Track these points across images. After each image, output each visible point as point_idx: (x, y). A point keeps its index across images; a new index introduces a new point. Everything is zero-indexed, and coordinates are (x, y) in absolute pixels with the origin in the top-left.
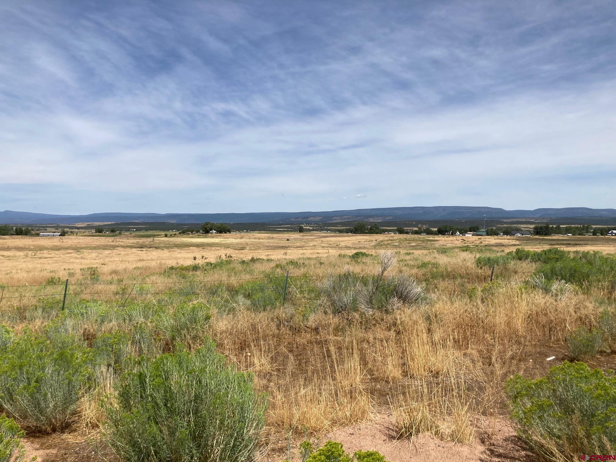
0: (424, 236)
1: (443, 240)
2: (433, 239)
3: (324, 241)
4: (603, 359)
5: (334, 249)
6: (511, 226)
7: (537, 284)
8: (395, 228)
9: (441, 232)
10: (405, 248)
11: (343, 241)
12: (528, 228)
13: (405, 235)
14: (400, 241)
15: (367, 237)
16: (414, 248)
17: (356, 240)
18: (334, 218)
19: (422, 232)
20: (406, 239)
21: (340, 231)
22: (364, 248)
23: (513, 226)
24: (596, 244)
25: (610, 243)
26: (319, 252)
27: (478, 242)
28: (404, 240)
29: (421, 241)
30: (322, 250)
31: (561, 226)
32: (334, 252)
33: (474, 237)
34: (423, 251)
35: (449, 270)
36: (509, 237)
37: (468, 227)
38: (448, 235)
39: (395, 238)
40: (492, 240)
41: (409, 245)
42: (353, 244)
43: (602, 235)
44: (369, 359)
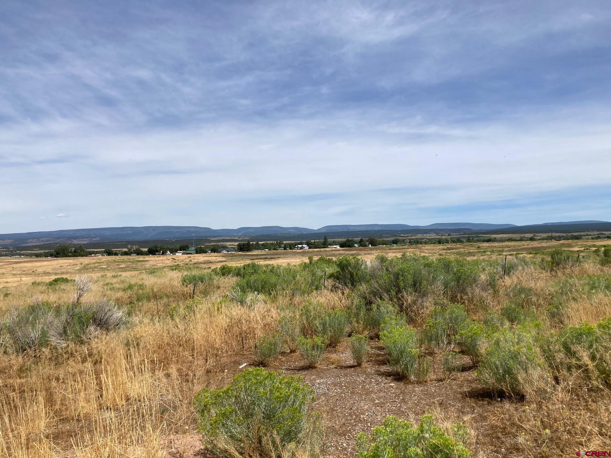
0: (134, 257)
1: (153, 260)
2: (144, 259)
3: (16, 268)
4: (284, 359)
5: (28, 276)
6: (218, 244)
7: (235, 298)
8: (103, 250)
9: (152, 252)
10: (114, 270)
11: (40, 267)
12: (233, 245)
13: (114, 256)
14: (108, 263)
15: (71, 261)
16: (124, 270)
17: (57, 264)
18: (30, 241)
19: (132, 253)
20: (115, 261)
21: (37, 256)
22: (67, 273)
23: (220, 243)
24: (286, 258)
25: (297, 256)
26: (8, 280)
27: (188, 261)
28: (112, 262)
29: (130, 262)
30: (12, 278)
31: (259, 243)
32: (27, 280)
33: (184, 256)
34: (131, 273)
35: (155, 290)
36: (216, 254)
37: (178, 246)
38: (159, 255)
39: (103, 260)
40: (201, 258)
41: (118, 266)
42: (53, 269)
43: (291, 249)
44: (58, 398)
